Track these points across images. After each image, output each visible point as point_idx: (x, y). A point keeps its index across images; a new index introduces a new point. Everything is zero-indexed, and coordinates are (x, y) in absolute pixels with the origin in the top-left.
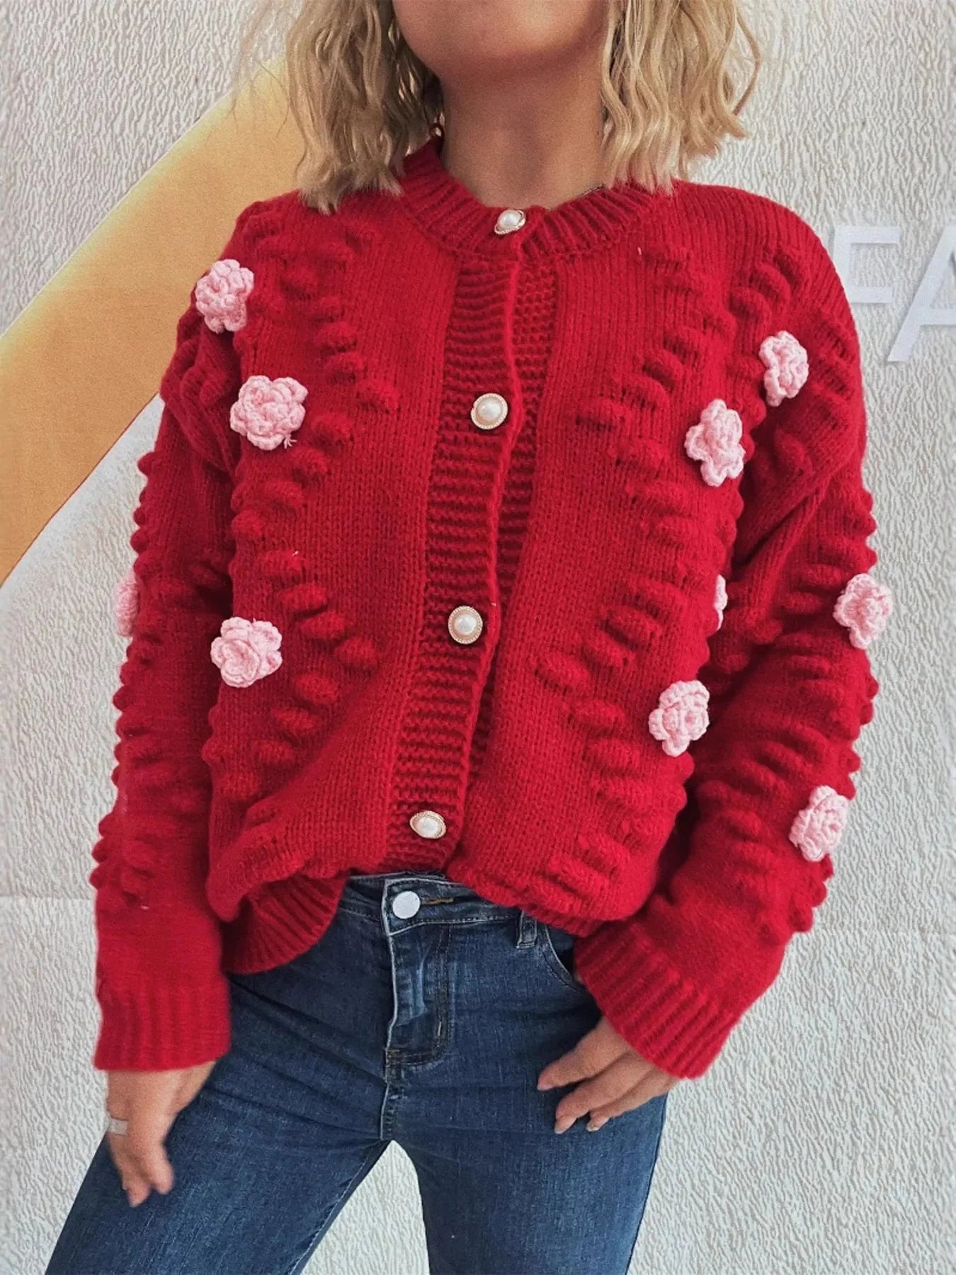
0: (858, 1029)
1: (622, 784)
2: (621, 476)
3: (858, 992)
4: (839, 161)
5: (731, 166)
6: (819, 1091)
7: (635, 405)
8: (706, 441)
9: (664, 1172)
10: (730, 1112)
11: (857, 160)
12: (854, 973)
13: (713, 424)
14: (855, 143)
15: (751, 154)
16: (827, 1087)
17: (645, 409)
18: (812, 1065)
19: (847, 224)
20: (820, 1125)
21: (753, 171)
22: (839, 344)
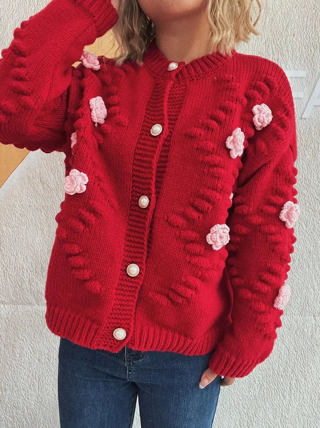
0: (292, 350)
1: (197, 258)
2: (198, 154)
3: (292, 338)
4: (285, 48)
5: (248, 50)
6: (279, 372)
7: (206, 129)
8: (233, 142)
9: (225, 400)
10: (248, 379)
11: (292, 48)
12: (291, 331)
13: (237, 136)
14: (291, 42)
15: (255, 46)
16: (281, 370)
17: (209, 131)
18: (276, 363)
19: (288, 70)
20: (279, 383)
21: (255, 52)
22: (286, 111)
